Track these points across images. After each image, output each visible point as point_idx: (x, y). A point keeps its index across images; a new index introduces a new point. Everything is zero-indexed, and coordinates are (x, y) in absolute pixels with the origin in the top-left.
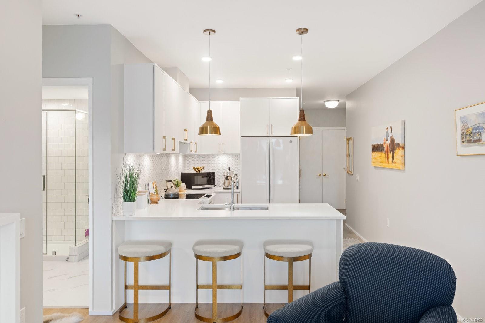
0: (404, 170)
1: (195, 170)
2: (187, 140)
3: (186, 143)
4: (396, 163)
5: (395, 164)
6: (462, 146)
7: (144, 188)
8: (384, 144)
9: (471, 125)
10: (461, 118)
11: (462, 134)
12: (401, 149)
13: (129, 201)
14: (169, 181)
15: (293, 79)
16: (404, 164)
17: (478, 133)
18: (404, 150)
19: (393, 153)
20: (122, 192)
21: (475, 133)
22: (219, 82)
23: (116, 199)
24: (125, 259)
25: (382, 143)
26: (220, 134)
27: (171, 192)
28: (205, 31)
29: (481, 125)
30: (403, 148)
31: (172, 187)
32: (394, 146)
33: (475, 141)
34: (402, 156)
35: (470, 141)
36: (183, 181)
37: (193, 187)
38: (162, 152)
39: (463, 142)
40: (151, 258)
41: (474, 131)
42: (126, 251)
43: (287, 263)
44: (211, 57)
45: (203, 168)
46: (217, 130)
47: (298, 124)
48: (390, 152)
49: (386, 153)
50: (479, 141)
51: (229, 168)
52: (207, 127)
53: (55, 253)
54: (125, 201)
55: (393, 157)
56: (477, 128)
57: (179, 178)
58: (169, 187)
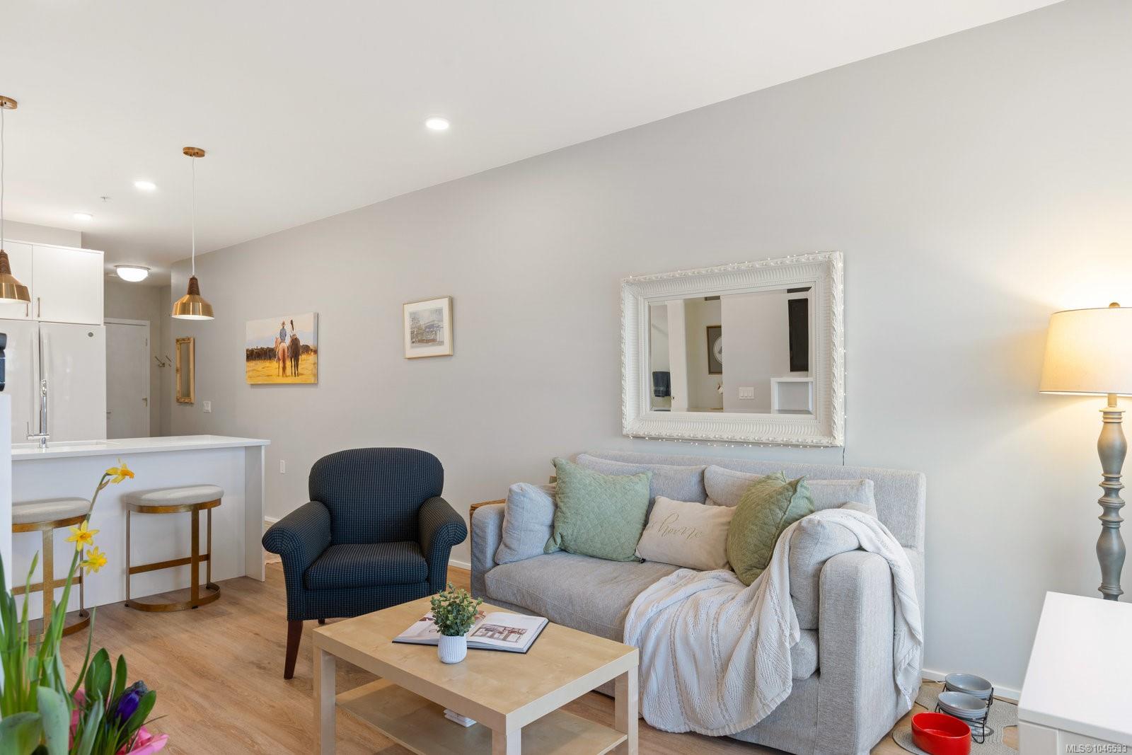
0: (315, 384)
4: (302, 374)
5: (300, 377)
6: (412, 347)
8: (276, 347)
9: (423, 322)
10: (411, 314)
11: (412, 333)
12: (312, 353)
15: (92, 216)
16: (316, 375)
17: (432, 332)
18: (316, 356)
19: (297, 360)
21: (428, 332)
25: (272, 346)
29: (436, 322)
30: (316, 352)
32: (296, 350)
33: (428, 341)
34: (314, 364)
35: (421, 341)
39: (413, 342)
41: (428, 330)
43: (190, 513)
48: (289, 360)
49: (281, 362)
50: (434, 340)
55: (297, 366)
56: (432, 326)
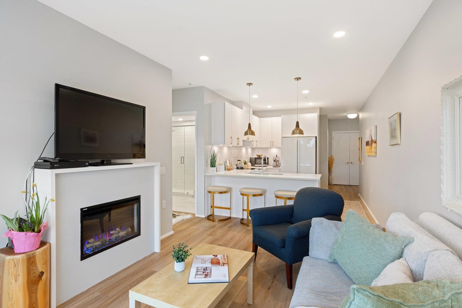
0: (376, 157)
1: (257, 156)
2: (249, 139)
3: (248, 141)
6: (391, 140)
7: (224, 162)
8: (369, 140)
10: (390, 123)
11: (391, 132)
13: (213, 167)
14: (239, 160)
15: (313, 103)
16: (376, 152)
19: (372, 146)
20: (210, 163)
21: (394, 132)
22: (269, 107)
23: (207, 165)
24: (210, 192)
26: (254, 135)
27: (239, 166)
28: (247, 84)
29: (395, 126)
31: (240, 163)
32: (372, 141)
34: (375, 147)
36: (251, 162)
37: (256, 165)
38: (236, 145)
39: (391, 137)
40: (221, 193)
42: (211, 189)
44: (258, 95)
45: (262, 155)
46: (253, 133)
47: (295, 129)
49: (370, 146)
50: (395, 136)
51: (277, 155)
52: (248, 132)
53: (188, 193)
54: (211, 167)
55: (372, 148)
56: (394, 129)
57: (248, 160)
58: (239, 164)
